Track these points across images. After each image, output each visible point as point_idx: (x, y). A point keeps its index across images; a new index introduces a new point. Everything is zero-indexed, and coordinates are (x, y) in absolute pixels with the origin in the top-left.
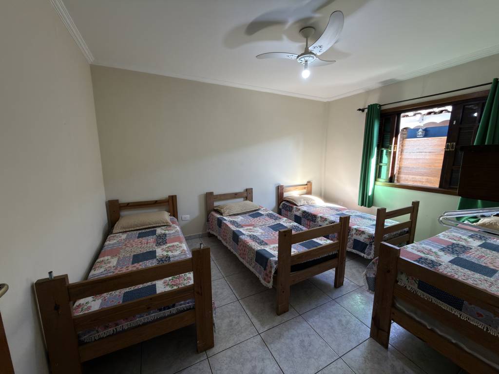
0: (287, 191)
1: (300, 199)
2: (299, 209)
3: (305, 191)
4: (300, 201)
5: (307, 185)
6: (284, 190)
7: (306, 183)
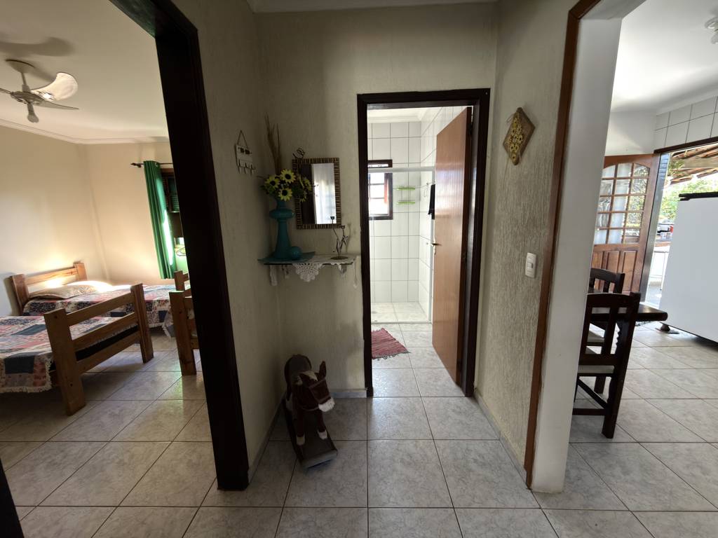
0: (35, 283)
1: (66, 289)
2: (69, 303)
3: (73, 276)
4: (68, 292)
5: (74, 267)
6: (26, 282)
7: (72, 265)
